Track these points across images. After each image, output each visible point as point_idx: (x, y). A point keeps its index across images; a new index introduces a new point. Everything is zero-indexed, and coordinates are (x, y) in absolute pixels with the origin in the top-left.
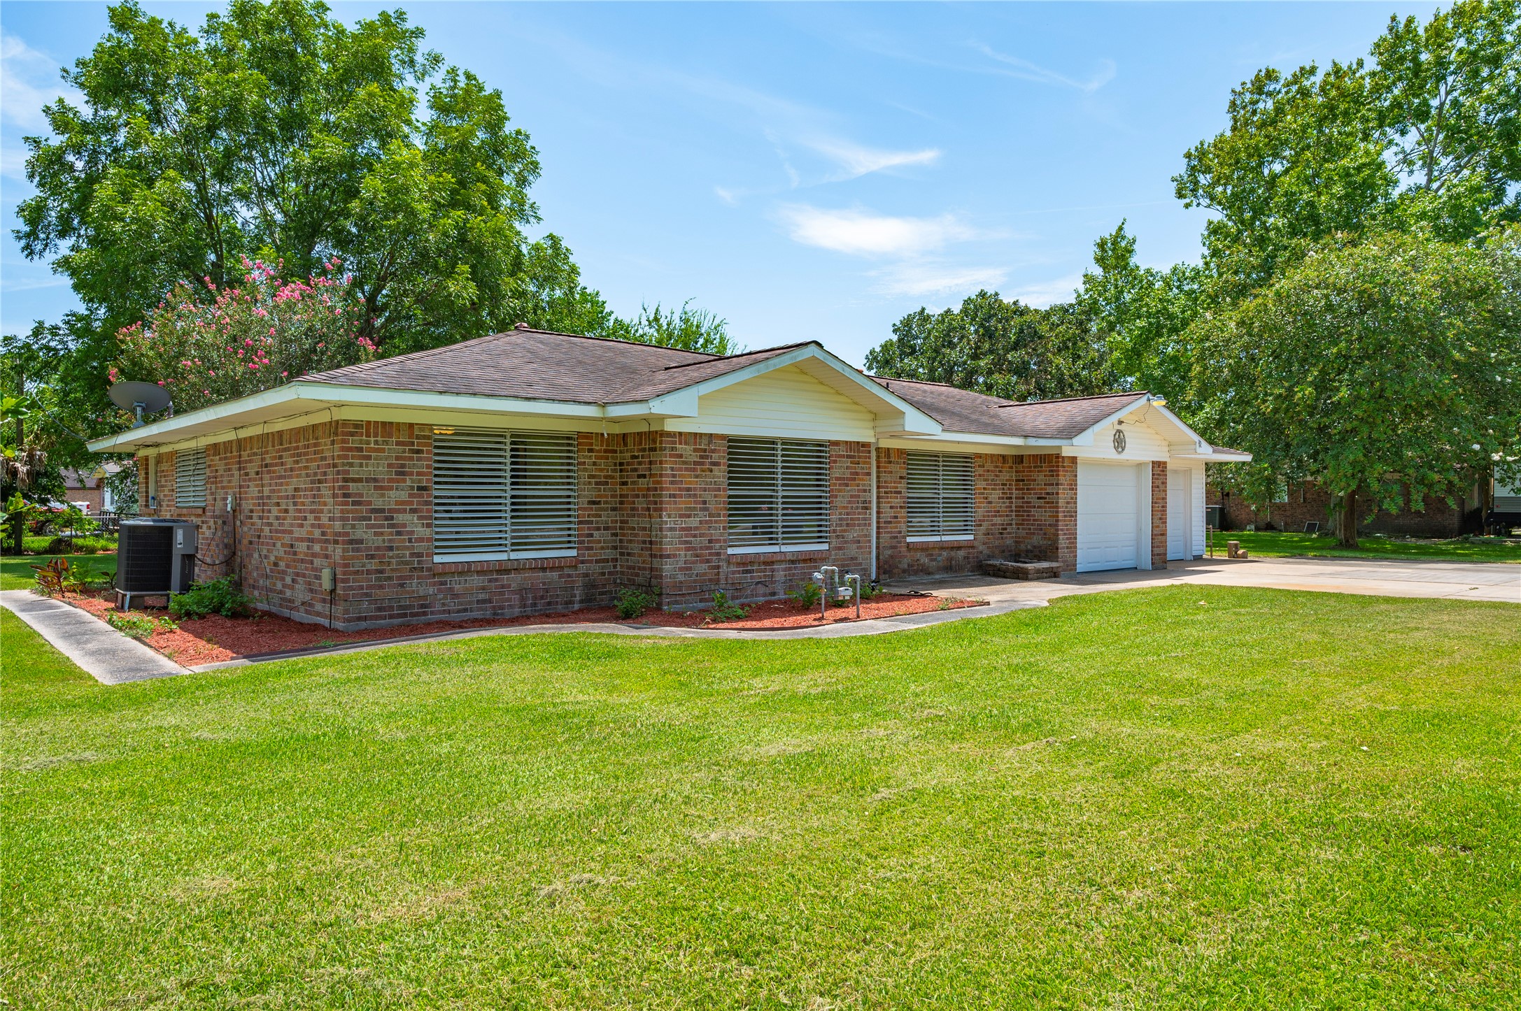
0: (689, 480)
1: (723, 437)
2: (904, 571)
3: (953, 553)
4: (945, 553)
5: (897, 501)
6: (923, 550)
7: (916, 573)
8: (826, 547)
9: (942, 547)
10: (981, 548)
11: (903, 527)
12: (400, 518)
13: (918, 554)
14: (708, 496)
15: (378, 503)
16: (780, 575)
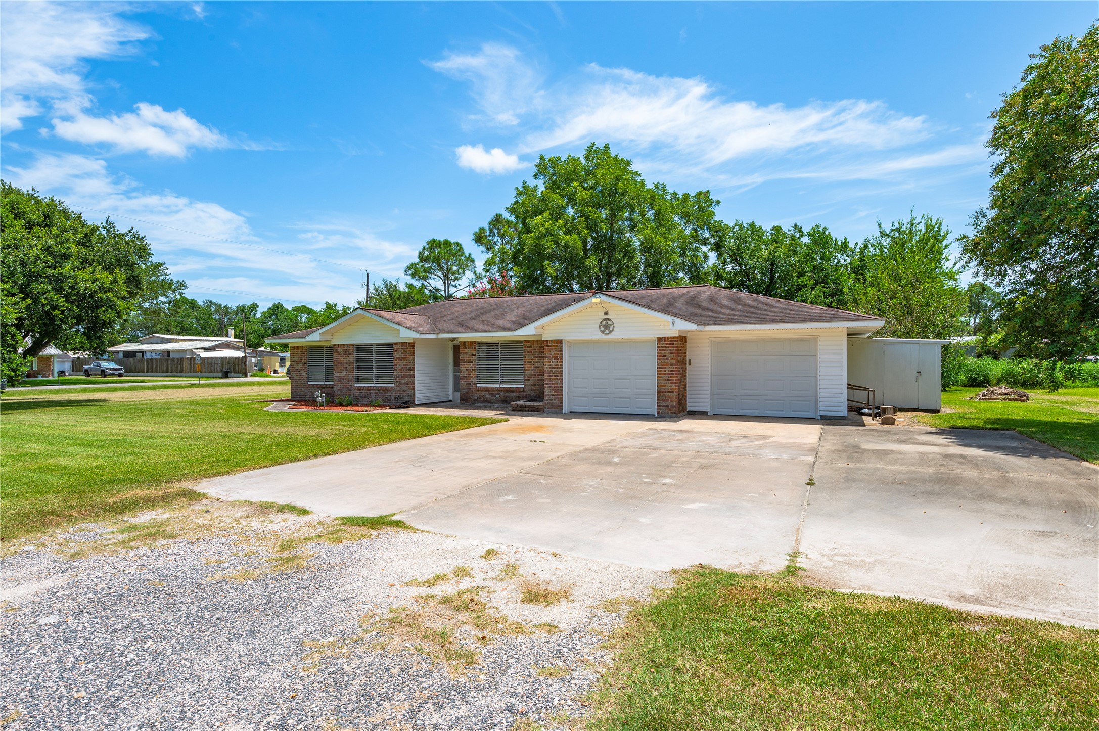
0: (341, 360)
1: (353, 345)
2: (475, 400)
3: (507, 394)
4: (502, 394)
5: (470, 367)
6: (486, 391)
7: (482, 402)
8: (393, 385)
9: (500, 390)
10: (529, 392)
11: (474, 379)
12: (301, 371)
13: (484, 393)
14: (347, 365)
15: (297, 368)
16: (373, 395)
